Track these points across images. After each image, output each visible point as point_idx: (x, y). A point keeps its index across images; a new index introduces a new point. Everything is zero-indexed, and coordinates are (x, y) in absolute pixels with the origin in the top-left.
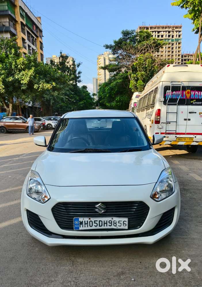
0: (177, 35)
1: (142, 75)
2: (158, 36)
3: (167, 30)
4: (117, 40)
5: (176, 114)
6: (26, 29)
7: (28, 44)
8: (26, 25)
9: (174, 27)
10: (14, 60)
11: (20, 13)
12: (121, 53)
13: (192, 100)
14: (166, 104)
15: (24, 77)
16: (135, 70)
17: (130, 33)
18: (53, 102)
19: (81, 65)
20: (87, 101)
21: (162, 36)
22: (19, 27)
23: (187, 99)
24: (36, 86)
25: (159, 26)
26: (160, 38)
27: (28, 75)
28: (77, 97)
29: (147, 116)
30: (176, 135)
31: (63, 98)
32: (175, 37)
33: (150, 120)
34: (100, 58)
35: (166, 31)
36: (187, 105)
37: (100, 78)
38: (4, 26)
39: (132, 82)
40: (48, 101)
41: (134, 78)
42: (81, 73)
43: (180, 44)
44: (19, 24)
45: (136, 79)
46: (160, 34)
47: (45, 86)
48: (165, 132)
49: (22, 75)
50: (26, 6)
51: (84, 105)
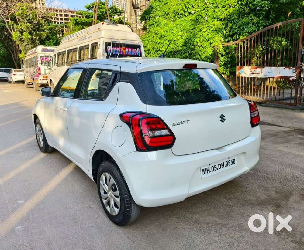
1: (28, 27)
39: (16, 34)
45: (20, 30)
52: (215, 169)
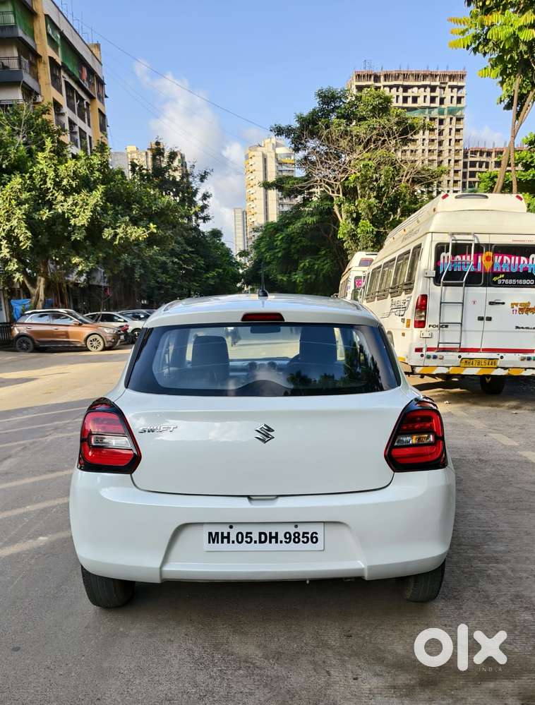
0: (452, 97)
1: (370, 208)
2: (405, 99)
3: (427, 82)
4: (305, 113)
5: (461, 308)
6: (64, 77)
7: (69, 118)
8: (64, 67)
9: (445, 76)
10: (51, 167)
11: (48, 34)
12: (314, 149)
13: (497, 274)
14: (440, 283)
15: (77, 210)
16: (350, 193)
17: (338, 98)
18: (142, 271)
19: (209, 177)
20: (224, 270)
21: (415, 99)
22: (45, 72)
23: (486, 273)
24: (107, 233)
25: (406, 73)
26: (410, 104)
27: (87, 204)
28: (199, 260)
29: (393, 310)
30: (460, 354)
31: (165, 263)
32: (447, 103)
33: (403, 320)
34: (254, 156)
35: (425, 87)
36: (484, 285)
37: (252, 210)
38: (5, 67)
39: (345, 225)
40: (130, 270)
41: (349, 215)
42: (209, 197)
43: (461, 122)
44: (44, 63)
45: (355, 215)
46: (410, 93)
47: (131, 233)
48: (436, 347)
49: (72, 206)
50: (62, 13)
51: (218, 280)
52: (249, 540)
